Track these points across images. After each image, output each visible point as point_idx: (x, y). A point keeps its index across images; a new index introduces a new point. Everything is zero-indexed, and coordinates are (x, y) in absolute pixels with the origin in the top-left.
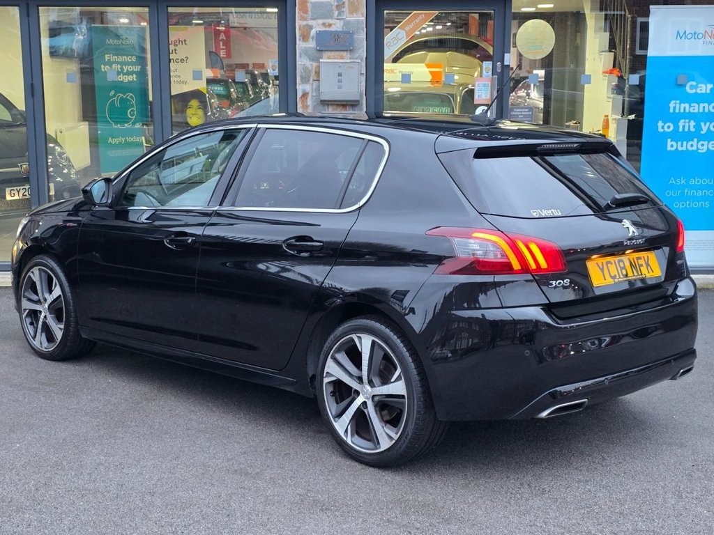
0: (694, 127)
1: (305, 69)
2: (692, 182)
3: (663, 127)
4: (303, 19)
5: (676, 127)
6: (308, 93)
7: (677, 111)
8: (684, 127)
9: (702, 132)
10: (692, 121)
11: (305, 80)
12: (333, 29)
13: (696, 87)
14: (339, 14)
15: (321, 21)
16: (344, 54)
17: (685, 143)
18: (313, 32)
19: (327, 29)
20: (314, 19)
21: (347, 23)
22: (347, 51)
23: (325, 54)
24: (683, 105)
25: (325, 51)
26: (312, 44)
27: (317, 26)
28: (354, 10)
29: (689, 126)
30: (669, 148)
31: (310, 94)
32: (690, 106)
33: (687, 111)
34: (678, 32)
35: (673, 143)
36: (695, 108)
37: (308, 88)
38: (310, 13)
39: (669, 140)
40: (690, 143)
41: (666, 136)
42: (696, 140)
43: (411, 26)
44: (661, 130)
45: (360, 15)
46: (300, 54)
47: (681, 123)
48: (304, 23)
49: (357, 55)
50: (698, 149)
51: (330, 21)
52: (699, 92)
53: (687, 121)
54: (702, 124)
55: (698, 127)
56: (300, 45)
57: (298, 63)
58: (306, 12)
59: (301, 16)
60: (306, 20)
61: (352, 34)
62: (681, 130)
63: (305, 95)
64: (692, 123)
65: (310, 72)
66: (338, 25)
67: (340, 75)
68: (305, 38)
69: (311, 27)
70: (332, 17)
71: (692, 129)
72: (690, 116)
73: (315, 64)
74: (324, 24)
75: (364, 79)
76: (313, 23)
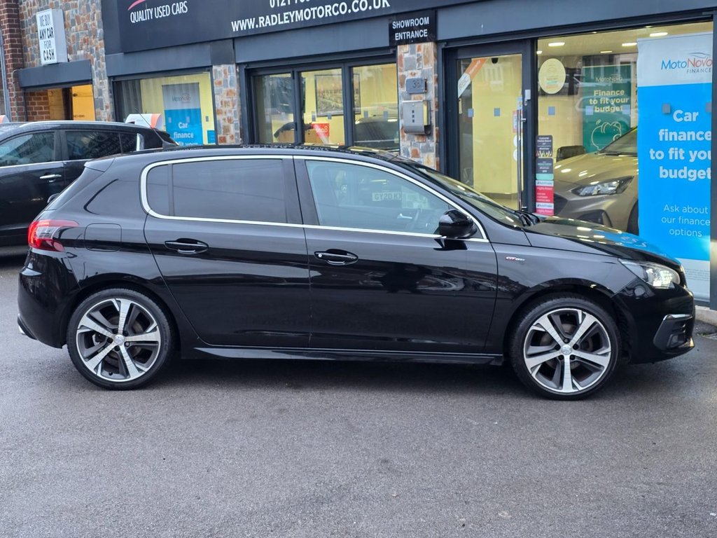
0: (684, 155)
2: (685, 210)
3: (654, 155)
4: (400, 71)
5: (667, 155)
7: (666, 139)
8: (674, 155)
9: (691, 161)
10: (681, 149)
12: (416, 77)
13: (683, 116)
14: (419, 66)
15: (410, 72)
17: (676, 171)
18: (406, 80)
19: (413, 77)
20: (406, 70)
21: (423, 72)
23: (413, 96)
24: (671, 134)
25: (411, 94)
26: (405, 89)
27: (408, 75)
28: (427, 62)
29: (679, 154)
30: (661, 176)
32: (678, 135)
33: (676, 139)
34: (663, 63)
35: (666, 171)
36: (684, 136)
38: (404, 66)
39: (661, 168)
40: (681, 171)
41: (658, 163)
42: (685, 168)
43: (473, 70)
44: (653, 158)
45: (430, 65)
46: (400, 96)
47: (671, 151)
48: (401, 74)
49: (428, 96)
50: (688, 177)
51: (414, 71)
52: (686, 120)
53: (676, 149)
54: (691, 152)
55: (687, 156)
56: (400, 90)
57: (400, 103)
58: (402, 66)
59: (400, 69)
60: (402, 71)
61: (426, 80)
62: (671, 158)
64: (682, 151)
66: (418, 74)
67: (413, 112)
68: (402, 85)
69: (405, 77)
70: (415, 69)
71: (682, 158)
72: (678, 144)
74: (411, 74)
75: (433, 114)
76: (405, 73)
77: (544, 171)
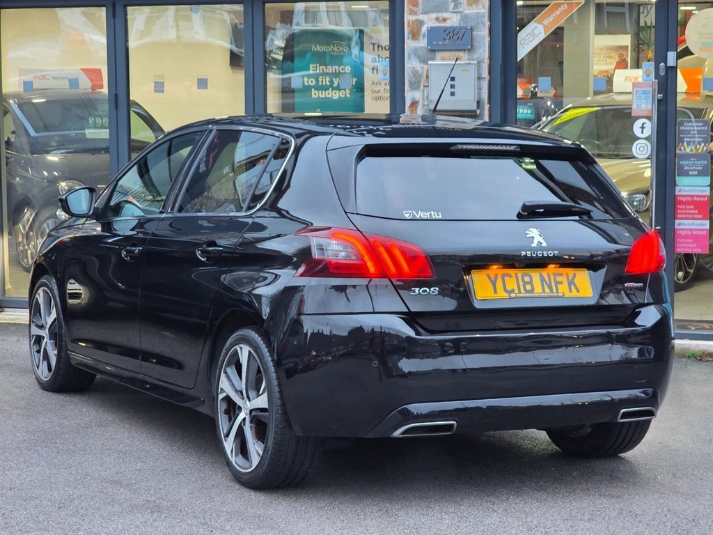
1: (415, 73)
4: (413, 13)
6: (418, 102)
11: (415, 86)
12: (448, 24)
14: (456, 6)
15: (434, 15)
16: (461, 54)
18: (424, 29)
19: (442, 25)
20: (426, 13)
21: (465, 18)
22: (464, 50)
23: (439, 55)
25: (439, 50)
26: (422, 43)
27: (429, 21)
28: (475, 2)
31: (420, 103)
37: (418, 95)
38: (421, 6)
43: (551, 19)
45: (480, 6)
46: (409, 54)
48: (414, 18)
49: (476, 56)
51: (445, 15)
56: (409, 44)
57: (407, 66)
58: (416, 4)
59: (410, 10)
60: (416, 14)
61: (472, 29)
63: (414, 104)
65: (420, 76)
66: (454, 20)
67: (452, 78)
68: (415, 36)
69: (421, 23)
70: (447, 11)
73: (426, 67)
74: (437, 19)
75: (485, 84)
76: (424, 17)
77: (691, 173)
